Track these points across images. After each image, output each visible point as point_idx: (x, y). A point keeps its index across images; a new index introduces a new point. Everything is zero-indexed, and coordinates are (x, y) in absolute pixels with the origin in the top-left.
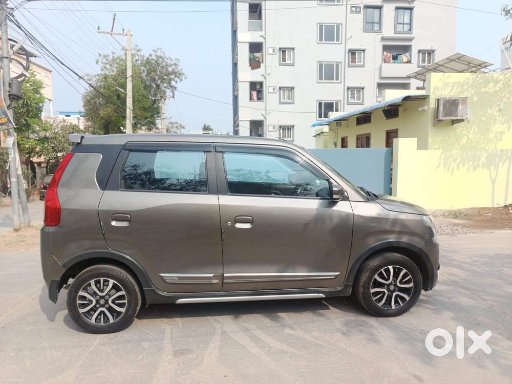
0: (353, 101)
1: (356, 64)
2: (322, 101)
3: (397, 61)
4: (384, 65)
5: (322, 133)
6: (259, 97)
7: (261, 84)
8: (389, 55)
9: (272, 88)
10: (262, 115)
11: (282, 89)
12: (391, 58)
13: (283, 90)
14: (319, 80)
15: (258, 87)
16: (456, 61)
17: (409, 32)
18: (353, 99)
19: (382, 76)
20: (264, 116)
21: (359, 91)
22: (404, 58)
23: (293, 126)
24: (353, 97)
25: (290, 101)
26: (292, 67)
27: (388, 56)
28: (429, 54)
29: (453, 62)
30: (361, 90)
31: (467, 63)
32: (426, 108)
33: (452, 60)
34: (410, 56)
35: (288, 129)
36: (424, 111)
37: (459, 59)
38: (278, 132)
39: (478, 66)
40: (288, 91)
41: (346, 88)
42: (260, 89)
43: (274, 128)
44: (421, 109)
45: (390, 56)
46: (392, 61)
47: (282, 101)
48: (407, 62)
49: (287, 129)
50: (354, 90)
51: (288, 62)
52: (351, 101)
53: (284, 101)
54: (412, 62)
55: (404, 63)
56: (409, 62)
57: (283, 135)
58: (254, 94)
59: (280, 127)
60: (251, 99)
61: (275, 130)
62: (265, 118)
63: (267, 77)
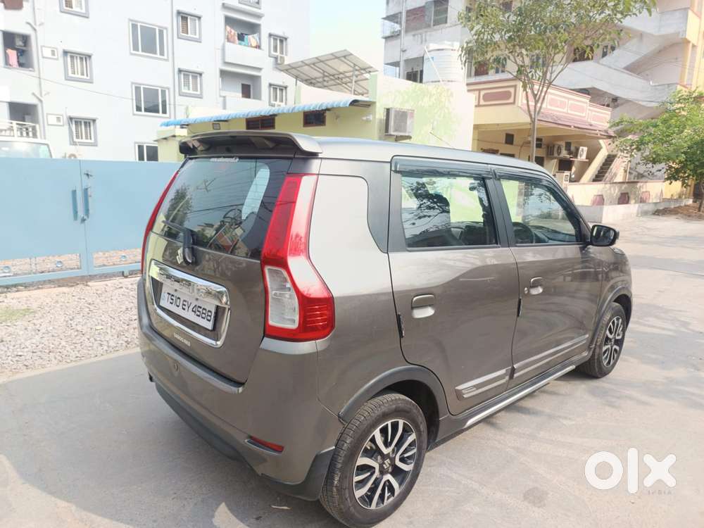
0: (187, 91)
1: (189, 35)
2: (140, 84)
3: (243, 43)
4: (228, 44)
5: (174, 136)
6: (21, 61)
7: (25, 39)
8: (234, 32)
9: (50, 49)
10: (33, 94)
11: (69, 55)
12: (236, 38)
13: (72, 57)
14: (134, 50)
15: (19, 43)
16: (341, 60)
17: (257, 5)
18: (186, 88)
19: (227, 60)
20: (38, 98)
21: (195, 78)
22: (252, 39)
23: (94, 121)
24: (187, 84)
25: (85, 77)
26: (86, 19)
27: (232, 33)
28: (281, 41)
29: (336, 60)
30: (199, 76)
31: (352, 65)
32: (371, 117)
33: (337, 58)
34: (260, 39)
35: (85, 123)
36: (368, 121)
37: (345, 57)
38: (66, 127)
39: (362, 69)
40: (81, 59)
41: (176, 70)
42: (24, 48)
43: (58, 119)
44: (364, 118)
45: (234, 34)
46: (237, 41)
47: (70, 75)
48: (256, 47)
49: (82, 125)
50: (189, 75)
51: (75, 9)
52: (184, 90)
53: (73, 75)
54: (262, 47)
55: (252, 47)
56: (258, 47)
57: (77, 134)
58: (13, 54)
59: (71, 119)
60: (7, 63)
61: (61, 124)
62: (41, 101)
63: (37, 28)
